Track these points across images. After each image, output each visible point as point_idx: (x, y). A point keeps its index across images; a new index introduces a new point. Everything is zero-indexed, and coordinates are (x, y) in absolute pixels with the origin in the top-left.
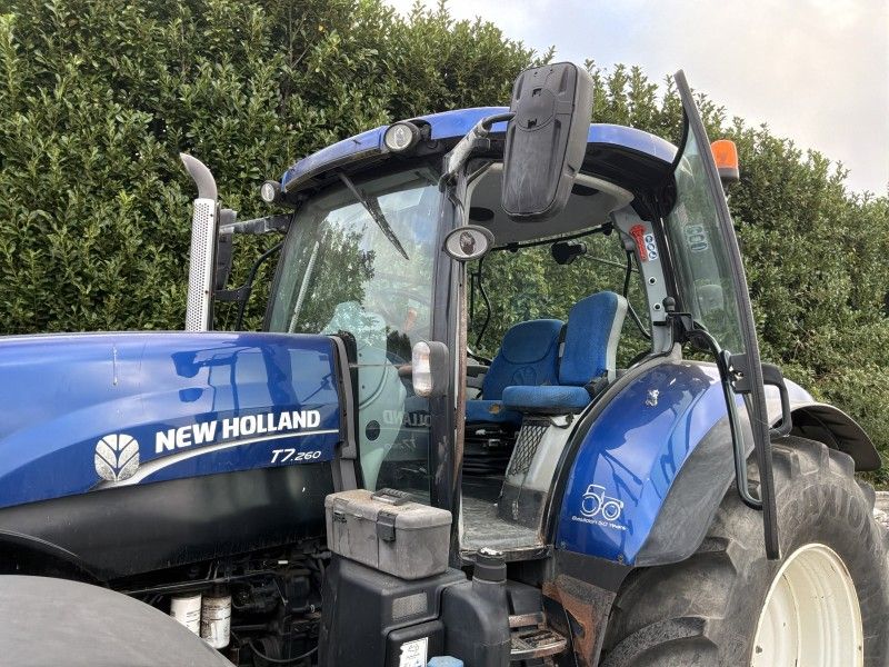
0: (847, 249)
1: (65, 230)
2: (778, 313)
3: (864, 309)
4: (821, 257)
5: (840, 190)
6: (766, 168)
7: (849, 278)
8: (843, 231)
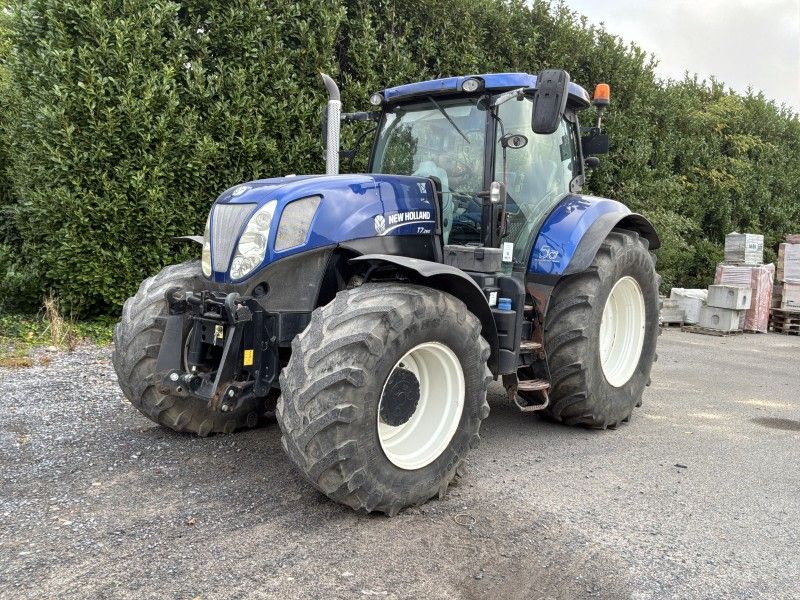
0: (651, 123)
1: (130, 92)
2: (600, 169)
3: (660, 168)
4: (633, 128)
5: (650, 76)
6: (601, 59)
7: (651, 144)
8: (651, 109)
